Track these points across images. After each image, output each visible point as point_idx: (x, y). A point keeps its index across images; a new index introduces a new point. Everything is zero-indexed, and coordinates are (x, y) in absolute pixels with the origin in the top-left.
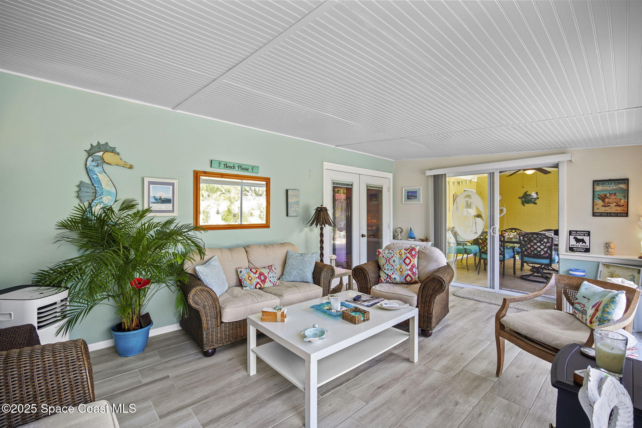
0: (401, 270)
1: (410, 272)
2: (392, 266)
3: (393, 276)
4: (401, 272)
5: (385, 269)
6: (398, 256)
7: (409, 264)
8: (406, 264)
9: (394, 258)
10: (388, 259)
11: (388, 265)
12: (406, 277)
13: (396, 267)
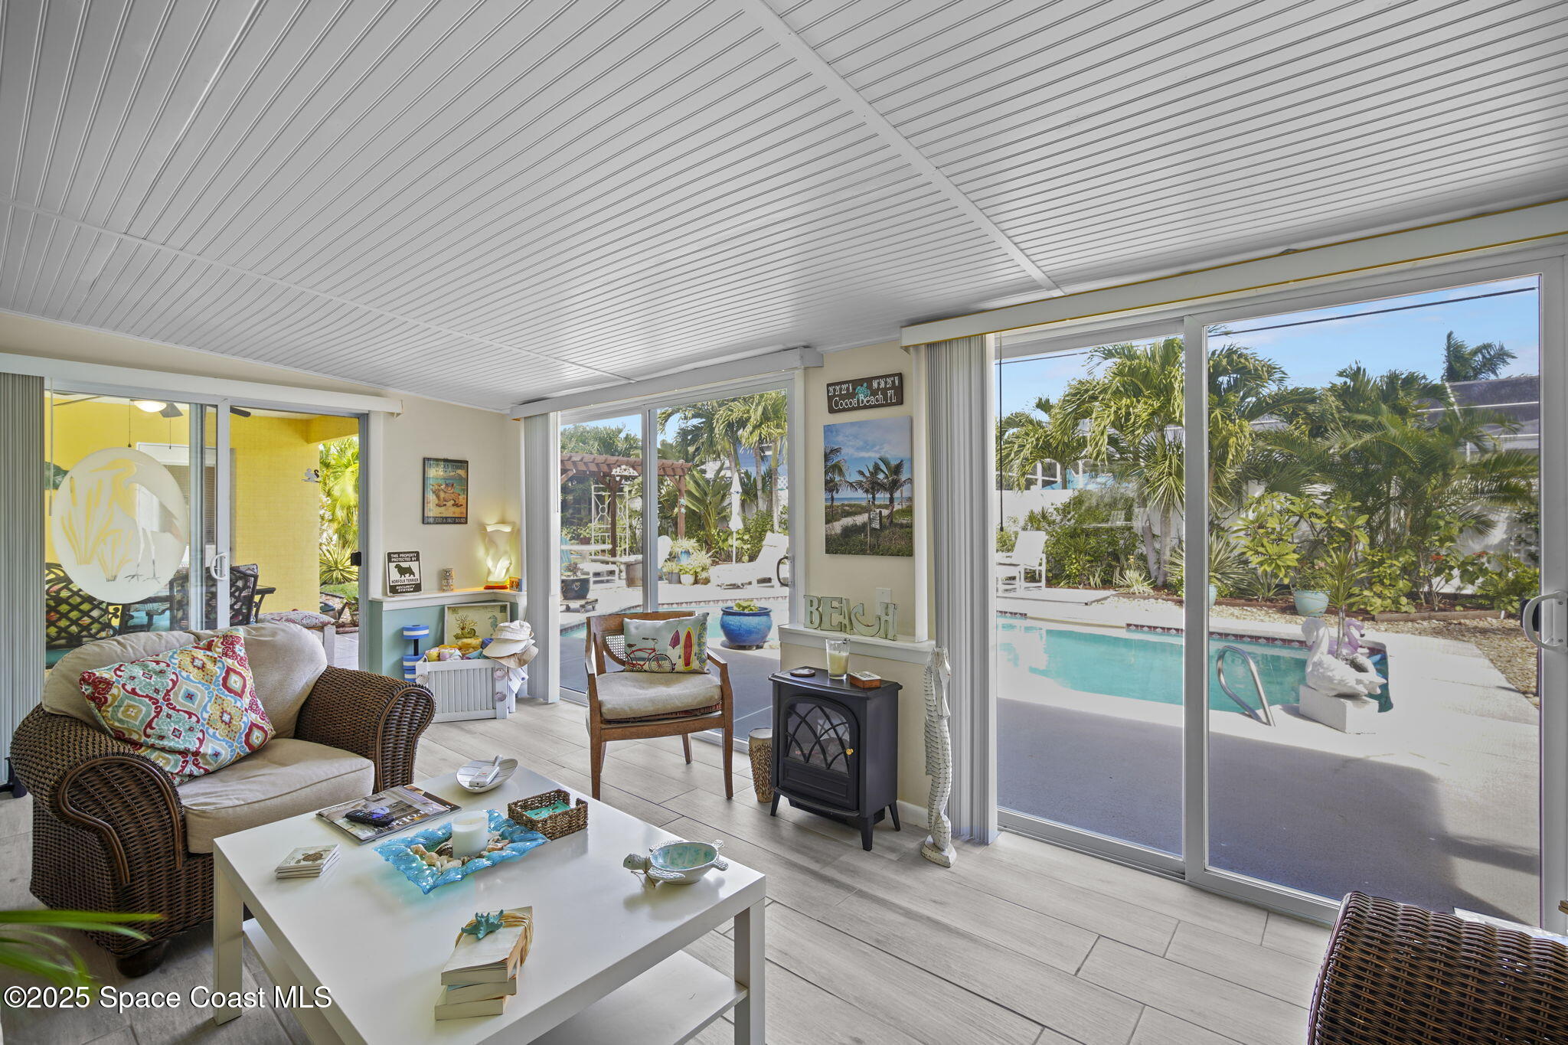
0: (226, 718)
1: (254, 716)
2: (190, 714)
3: (208, 749)
4: (229, 724)
5: (162, 738)
6: (195, 674)
7: (243, 691)
8: (236, 693)
9: (183, 688)
10: (160, 697)
11: (169, 716)
12: (248, 735)
13: (206, 716)
